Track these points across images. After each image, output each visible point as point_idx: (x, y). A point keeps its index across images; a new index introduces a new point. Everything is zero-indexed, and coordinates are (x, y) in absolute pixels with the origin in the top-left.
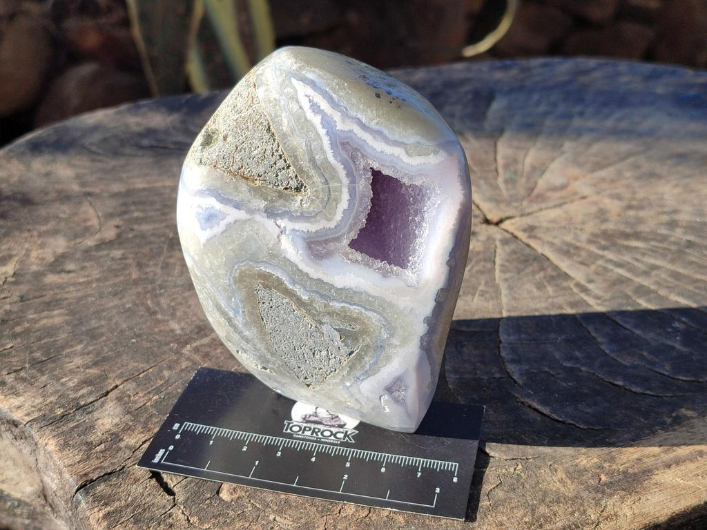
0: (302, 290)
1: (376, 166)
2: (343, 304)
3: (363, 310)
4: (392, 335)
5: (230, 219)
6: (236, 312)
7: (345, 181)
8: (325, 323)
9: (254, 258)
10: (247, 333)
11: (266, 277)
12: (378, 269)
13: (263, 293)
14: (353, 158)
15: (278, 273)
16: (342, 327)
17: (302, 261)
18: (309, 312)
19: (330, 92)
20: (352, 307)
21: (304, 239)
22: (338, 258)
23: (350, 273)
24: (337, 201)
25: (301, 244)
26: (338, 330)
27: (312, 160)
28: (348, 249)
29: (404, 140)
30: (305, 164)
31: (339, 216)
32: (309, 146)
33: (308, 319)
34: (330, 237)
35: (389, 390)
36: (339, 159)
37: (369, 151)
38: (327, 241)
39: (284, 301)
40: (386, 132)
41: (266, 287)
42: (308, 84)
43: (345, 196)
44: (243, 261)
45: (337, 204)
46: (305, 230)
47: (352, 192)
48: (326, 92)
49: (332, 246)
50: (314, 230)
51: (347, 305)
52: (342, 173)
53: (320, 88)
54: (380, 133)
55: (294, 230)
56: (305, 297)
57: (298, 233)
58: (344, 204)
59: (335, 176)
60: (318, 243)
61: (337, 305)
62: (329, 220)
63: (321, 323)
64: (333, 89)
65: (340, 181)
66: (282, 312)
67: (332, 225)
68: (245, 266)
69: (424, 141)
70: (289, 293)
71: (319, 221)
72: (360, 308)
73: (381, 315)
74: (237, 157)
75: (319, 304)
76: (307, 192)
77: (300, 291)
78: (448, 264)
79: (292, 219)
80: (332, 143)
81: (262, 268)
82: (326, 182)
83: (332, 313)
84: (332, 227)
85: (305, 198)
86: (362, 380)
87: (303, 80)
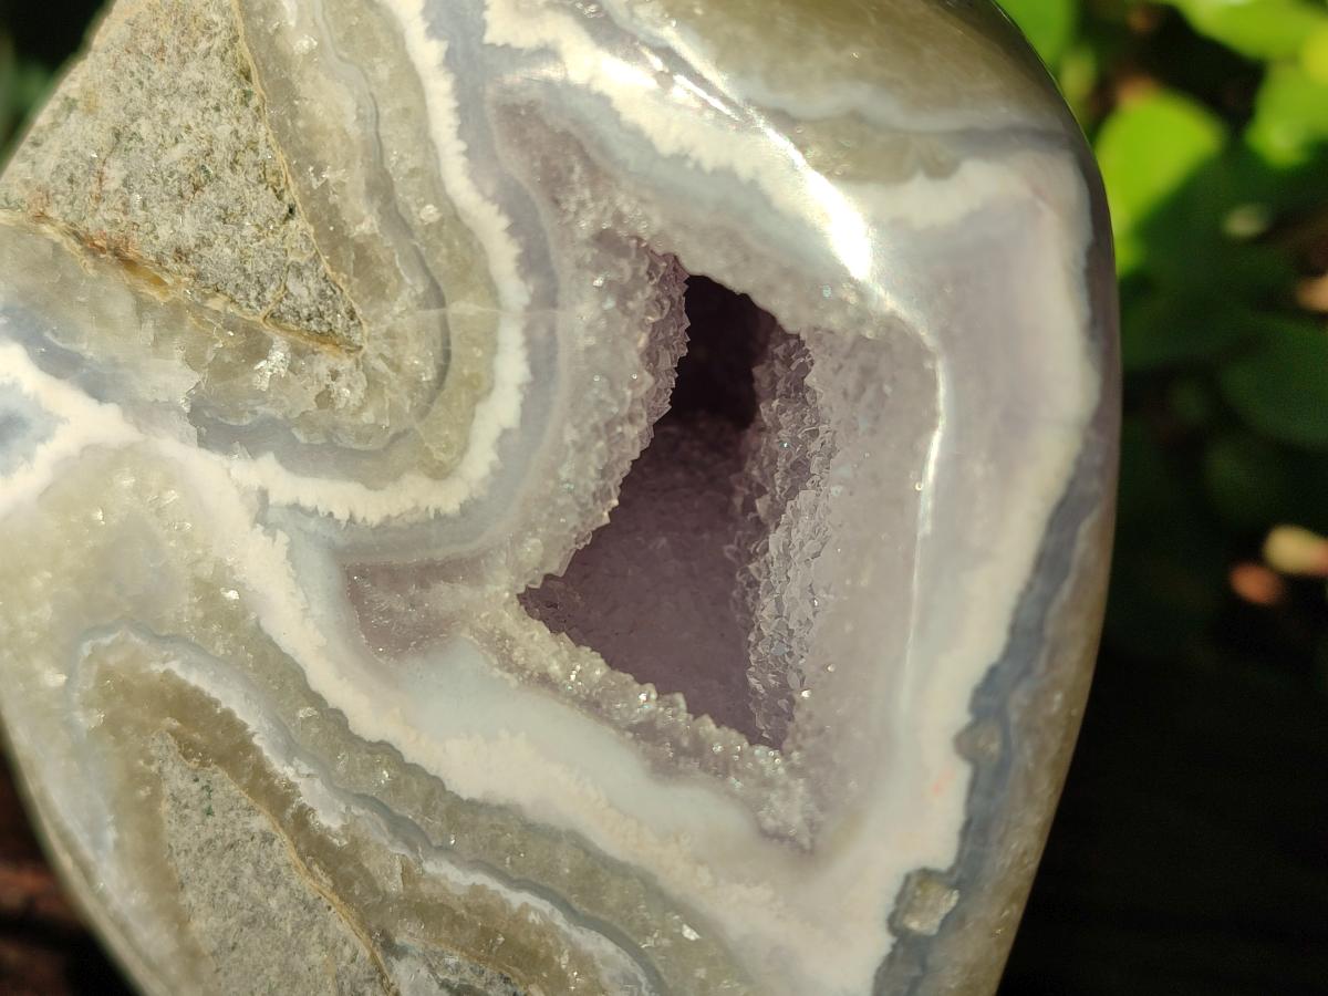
0: (318, 784)
2: (480, 879)
3: (559, 919)
5: (63, 442)
7: (515, 291)
8: (404, 951)
9: (147, 620)
11: (188, 706)
13: (178, 778)
15: (234, 699)
17: (321, 651)
18: (342, 886)
20: (517, 899)
21: (337, 554)
23: (513, 733)
24: (479, 388)
25: (322, 574)
27: (381, 188)
28: (511, 619)
31: (480, 461)
32: (371, 118)
33: (341, 924)
34: (439, 555)
36: (490, 190)
38: (431, 573)
39: (256, 824)
41: (187, 749)
43: (512, 367)
44: (108, 630)
45: (473, 401)
46: (341, 514)
47: (540, 347)
49: (446, 597)
50: (374, 518)
51: (493, 885)
52: (503, 254)
55: (295, 508)
56: (328, 819)
57: (312, 525)
58: (502, 409)
59: (471, 268)
60: (394, 577)
61: (453, 878)
62: (440, 473)
63: (390, 948)
65: (492, 291)
66: (248, 870)
67: (448, 498)
68: (124, 649)
69: (888, 110)
70: (277, 798)
71: (396, 477)
72: (545, 906)
73: (638, 955)
74: (115, 174)
75: (387, 860)
76: (357, 338)
77: (311, 791)
78: (966, 744)
79: (297, 458)
80: (468, 105)
81: (174, 666)
82: (436, 296)
83: (432, 912)
84: (451, 506)
85: (346, 364)
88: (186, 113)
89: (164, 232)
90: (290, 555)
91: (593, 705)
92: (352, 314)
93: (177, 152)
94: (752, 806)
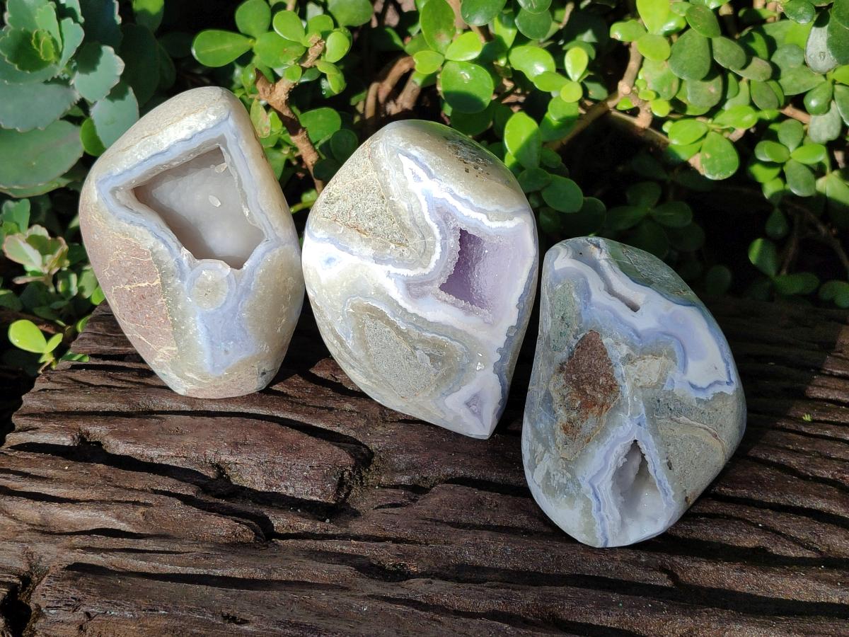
0: (401, 321)
1: (463, 227)
2: (434, 335)
3: (449, 340)
4: (471, 361)
5: (345, 263)
6: (348, 337)
7: (439, 237)
8: (418, 349)
9: (363, 295)
10: (355, 353)
11: (372, 310)
12: (463, 308)
13: (369, 323)
14: (446, 220)
15: (382, 308)
16: (431, 352)
17: (401, 298)
18: (405, 339)
19: (429, 166)
20: (441, 338)
21: (404, 281)
22: (430, 298)
23: (440, 310)
24: (432, 253)
25: (402, 286)
26: (428, 355)
27: (413, 220)
28: (439, 291)
29: (486, 208)
30: (408, 223)
31: (432, 265)
32: (411, 207)
33: (404, 345)
34: (425, 281)
35: (468, 404)
36: (434, 219)
37: (458, 215)
38: (422, 284)
39: (387, 330)
40: (472, 201)
41: (371, 317)
42: (412, 159)
43: (438, 249)
44: (354, 297)
45: (431, 255)
46: (405, 275)
47: (443, 248)
48: (426, 167)
49: (426, 288)
50: (412, 275)
51: (436, 336)
52: (436, 231)
53: (421, 163)
54: (466, 201)
55: (396, 274)
56: (403, 327)
57: (399, 276)
58: (437, 256)
59: (431, 233)
60: (416, 285)
61: (429, 335)
62: (425, 268)
63: (415, 349)
64: (431, 164)
65: (434, 237)
66: (384, 338)
67: (427, 271)
68: (356, 300)
69: (502, 209)
70: (391, 324)
71: (416, 268)
72: (446, 338)
73: (463, 344)
74: (354, 214)
75: (415, 333)
76: (407, 244)
77: (399, 323)
78: (518, 306)
79: (395, 265)
80: (429, 207)
81: (370, 303)
82: (423, 237)
83: (424, 341)
84: (427, 273)
85: (406, 249)
86: (447, 396)
87: (408, 155)
88: (370, 204)
89: (366, 225)
90: (395, 282)
91: (454, 305)
92: (406, 240)
93: (368, 211)
94: (483, 319)
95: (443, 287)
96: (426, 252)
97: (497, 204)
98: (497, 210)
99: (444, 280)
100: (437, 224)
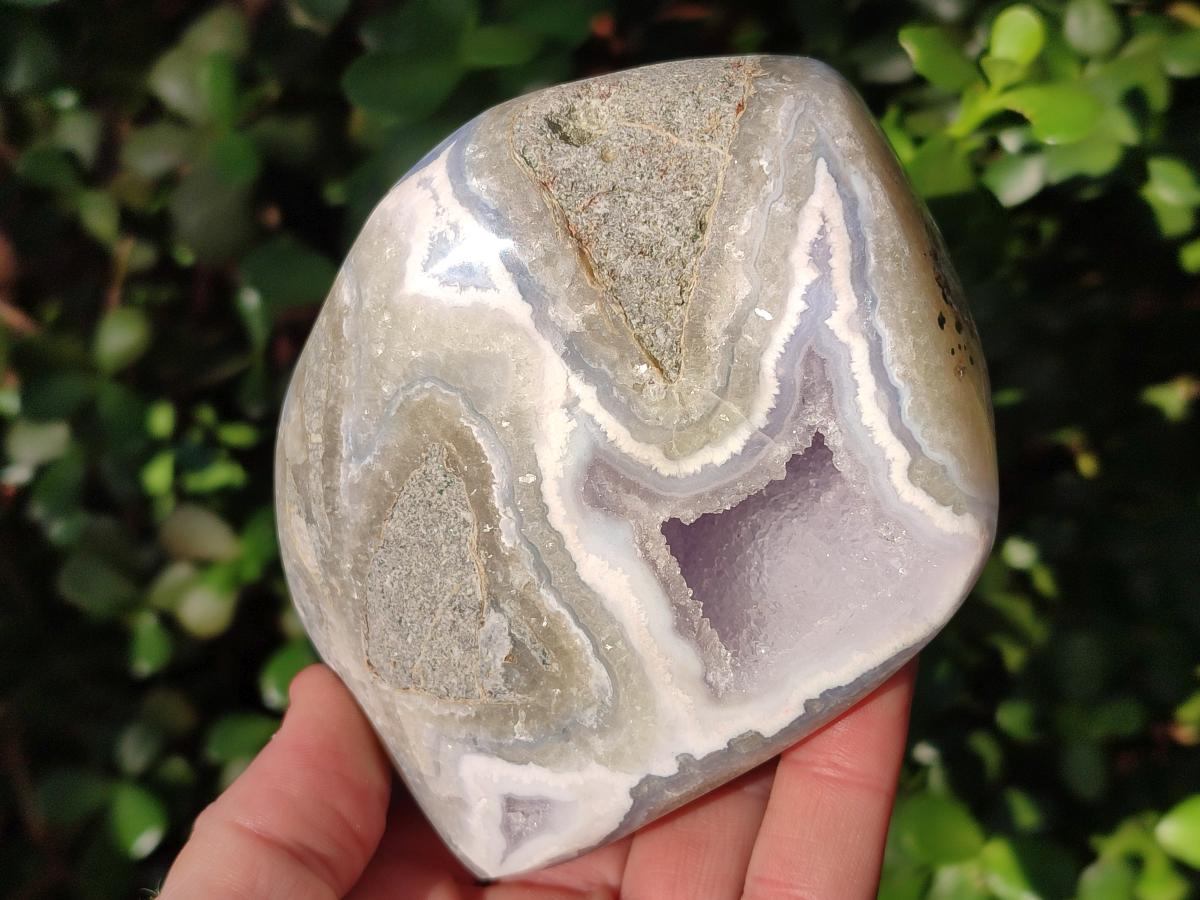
0: (513, 525)
1: (834, 440)
2: (564, 611)
3: (589, 650)
4: (601, 731)
5: (490, 298)
6: (359, 453)
7: (760, 419)
8: (501, 611)
9: (476, 402)
10: (344, 501)
11: (467, 448)
12: (679, 607)
13: (435, 468)
14: (807, 395)
15: (495, 463)
16: (527, 640)
17: (557, 479)
18: (490, 567)
19: (871, 246)
20: (575, 630)
21: (595, 448)
22: (624, 532)
23: (624, 572)
24: (712, 439)
25: (581, 452)
26: (515, 642)
27: (734, 332)
28: (656, 529)
29: (924, 443)
30: (715, 329)
31: (692, 465)
32: (751, 303)
34: (644, 485)
35: (510, 803)
36: (781, 372)
37: (848, 409)
38: (631, 487)
39: (464, 514)
40: (906, 402)
41: (451, 461)
42: (843, 197)
43: (735, 444)
44: (448, 387)
45: (707, 442)
46: (611, 436)
47: (753, 447)
48: (864, 241)
49: (634, 502)
50: (625, 449)
51: (568, 617)
52: (765, 401)
53: (859, 223)
54: (894, 395)
55: (591, 417)
56: (507, 542)
57: (594, 429)
58: (718, 455)
59: (749, 395)
60: (613, 475)
61: (550, 602)
62: (669, 456)
63: (495, 604)
64: (880, 247)
65: (748, 411)
66: (443, 527)
67: (666, 468)
68: (445, 398)
70: (485, 512)
71: (649, 443)
72: (587, 641)
73: (615, 685)
74: (601, 207)
75: (521, 575)
76: (673, 375)
77: (507, 522)
78: (808, 704)
79: (605, 398)
80: (796, 337)
81: (475, 429)
82: (722, 392)
83: (528, 606)
84: (665, 472)
85: (660, 383)
86: (480, 751)
87: (839, 179)
88: (659, 215)
89: (611, 256)
90: (572, 432)
91: (665, 584)
92: (678, 365)
93: (643, 228)
94: (707, 667)
95: (673, 529)
96: (702, 429)
97: (954, 452)
98: (944, 468)
99: (689, 516)
100: (781, 388)
